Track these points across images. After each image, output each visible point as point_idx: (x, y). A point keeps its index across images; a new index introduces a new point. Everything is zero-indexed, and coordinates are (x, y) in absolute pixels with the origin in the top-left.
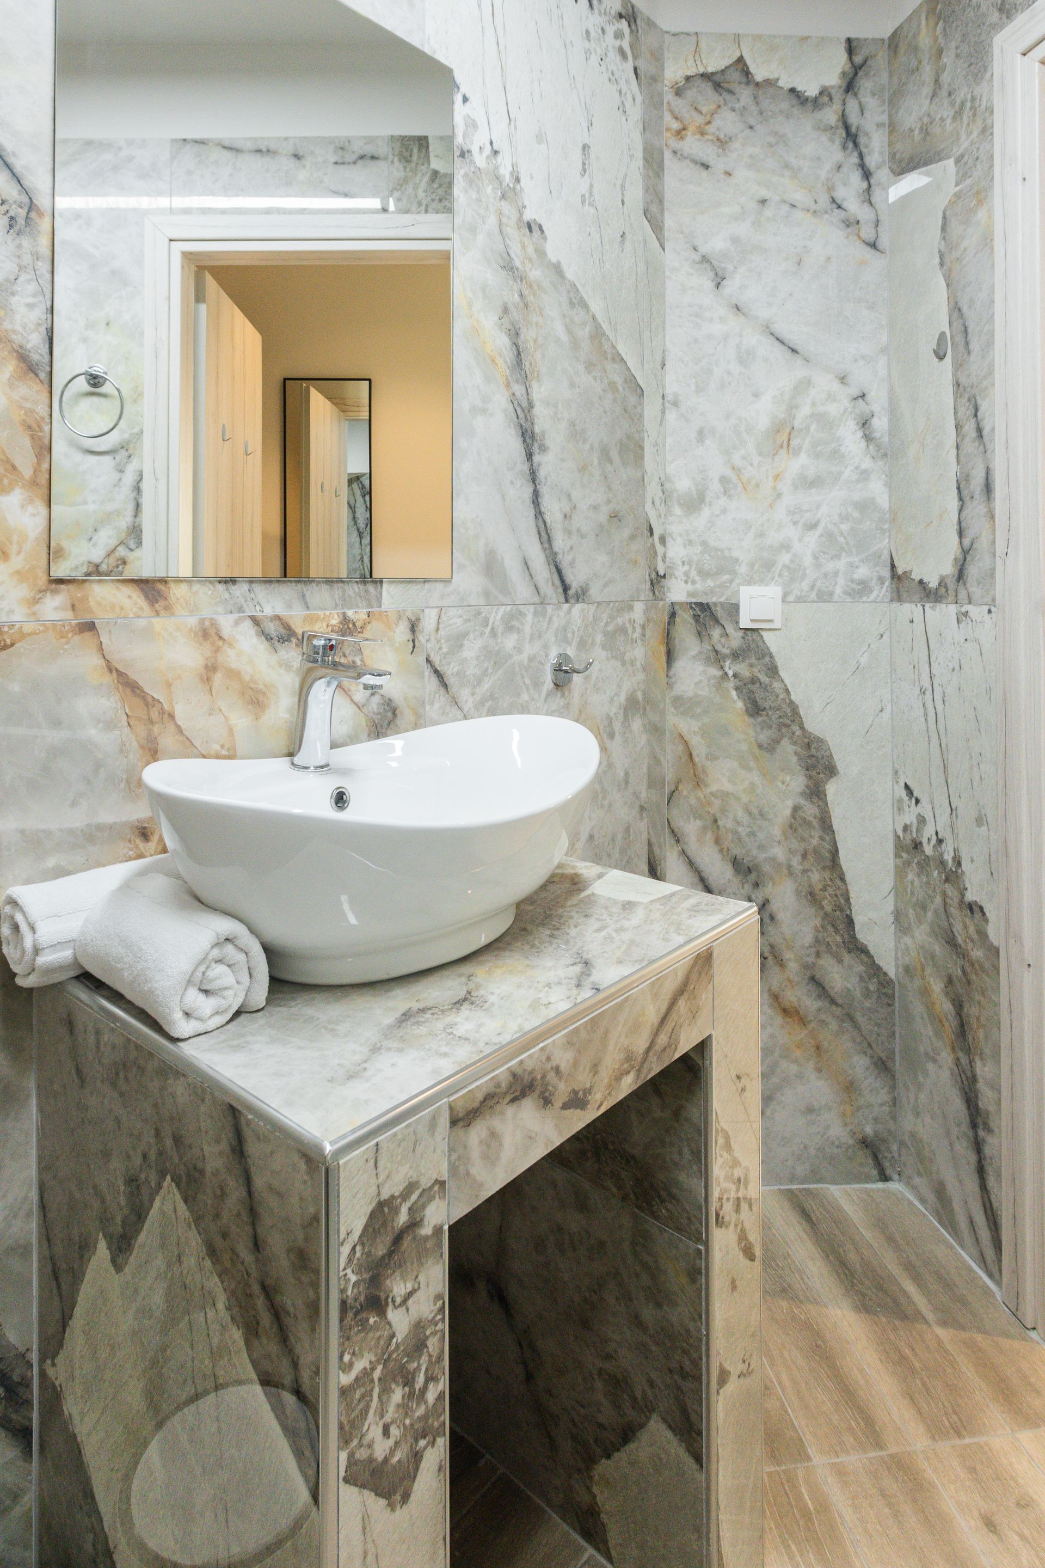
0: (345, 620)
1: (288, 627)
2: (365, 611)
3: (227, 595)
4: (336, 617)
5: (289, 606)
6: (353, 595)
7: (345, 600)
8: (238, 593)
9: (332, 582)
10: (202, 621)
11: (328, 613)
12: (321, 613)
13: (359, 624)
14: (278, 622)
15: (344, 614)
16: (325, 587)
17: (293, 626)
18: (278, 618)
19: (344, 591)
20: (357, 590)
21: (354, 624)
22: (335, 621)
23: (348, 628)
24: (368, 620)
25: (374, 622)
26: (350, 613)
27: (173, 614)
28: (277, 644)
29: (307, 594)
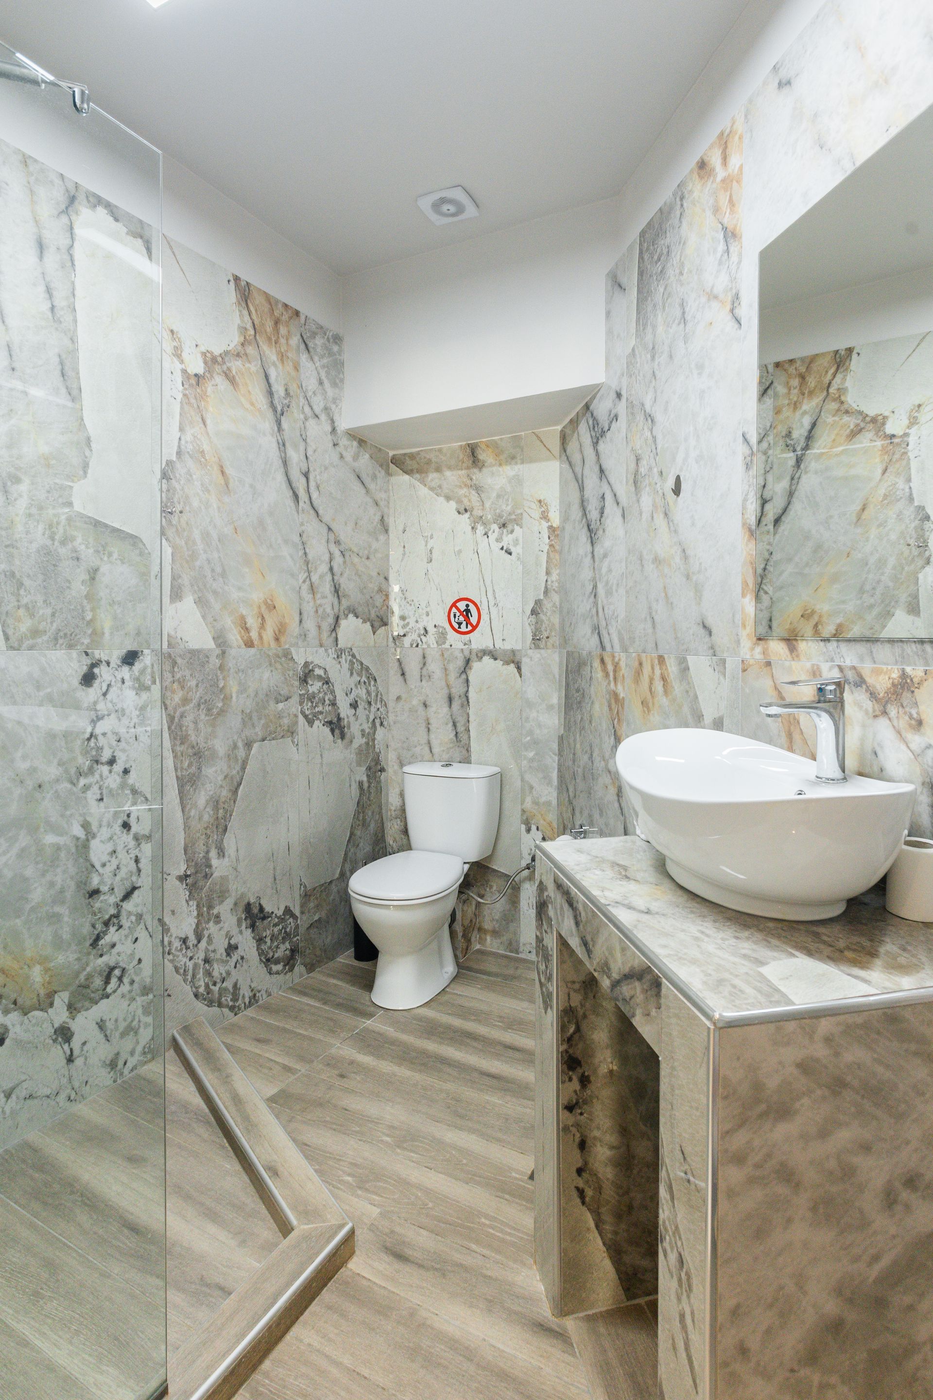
0: (904, 675)
1: (860, 676)
2: (922, 668)
3: (825, 650)
4: (896, 671)
5: (861, 659)
6: (911, 654)
7: (903, 658)
8: (831, 648)
9: (893, 641)
10: (813, 665)
11: (889, 667)
12: (884, 667)
13: (916, 680)
14: (854, 671)
15: (903, 670)
16: (887, 646)
17: (864, 676)
18: (854, 668)
19: (903, 650)
20: (915, 649)
21: (912, 680)
22: (895, 675)
23: (907, 683)
24: (925, 677)
25: (930, 680)
26: (908, 669)
27: (799, 660)
28: (853, 688)
29: (874, 650)
